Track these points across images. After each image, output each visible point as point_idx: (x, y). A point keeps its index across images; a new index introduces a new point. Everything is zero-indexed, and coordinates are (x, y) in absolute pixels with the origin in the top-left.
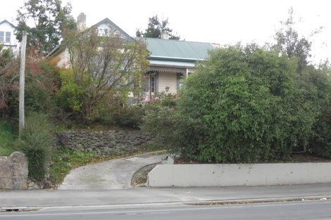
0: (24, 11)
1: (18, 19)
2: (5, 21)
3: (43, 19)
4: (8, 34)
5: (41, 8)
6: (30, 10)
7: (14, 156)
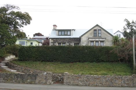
0: (126, 27)
1: (124, 30)
2: (118, 31)
3: (132, 29)
4: (120, 35)
5: (131, 26)
6: (128, 27)
7: (133, 76)
